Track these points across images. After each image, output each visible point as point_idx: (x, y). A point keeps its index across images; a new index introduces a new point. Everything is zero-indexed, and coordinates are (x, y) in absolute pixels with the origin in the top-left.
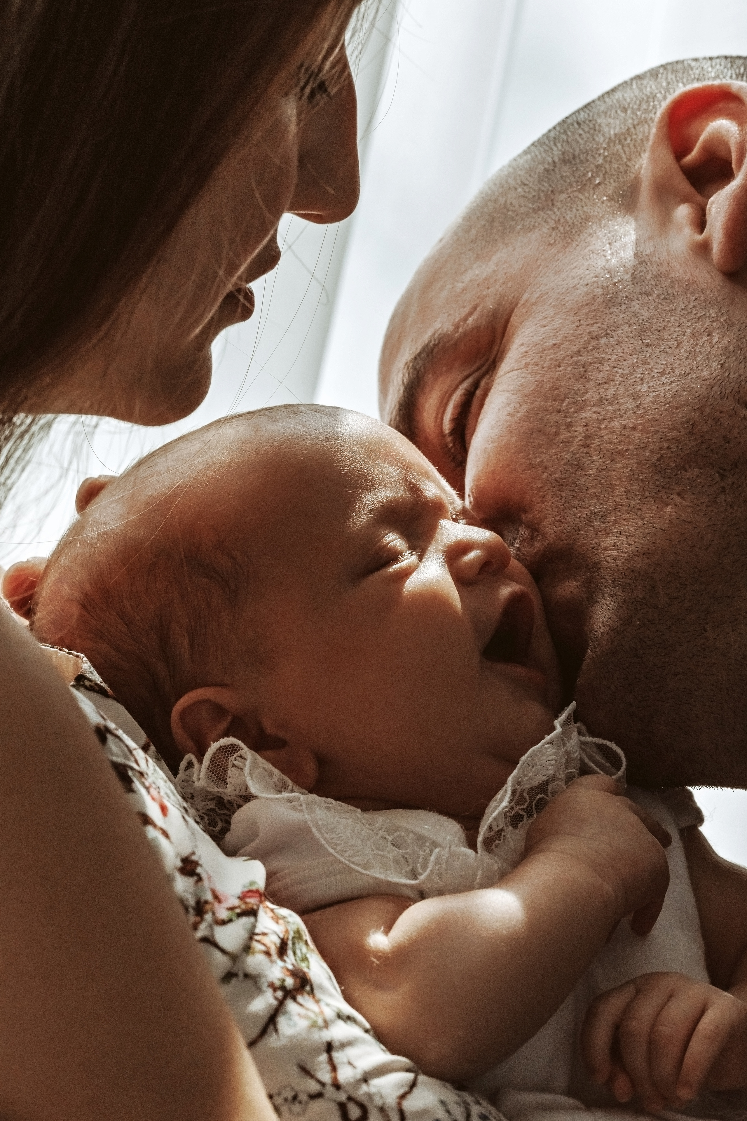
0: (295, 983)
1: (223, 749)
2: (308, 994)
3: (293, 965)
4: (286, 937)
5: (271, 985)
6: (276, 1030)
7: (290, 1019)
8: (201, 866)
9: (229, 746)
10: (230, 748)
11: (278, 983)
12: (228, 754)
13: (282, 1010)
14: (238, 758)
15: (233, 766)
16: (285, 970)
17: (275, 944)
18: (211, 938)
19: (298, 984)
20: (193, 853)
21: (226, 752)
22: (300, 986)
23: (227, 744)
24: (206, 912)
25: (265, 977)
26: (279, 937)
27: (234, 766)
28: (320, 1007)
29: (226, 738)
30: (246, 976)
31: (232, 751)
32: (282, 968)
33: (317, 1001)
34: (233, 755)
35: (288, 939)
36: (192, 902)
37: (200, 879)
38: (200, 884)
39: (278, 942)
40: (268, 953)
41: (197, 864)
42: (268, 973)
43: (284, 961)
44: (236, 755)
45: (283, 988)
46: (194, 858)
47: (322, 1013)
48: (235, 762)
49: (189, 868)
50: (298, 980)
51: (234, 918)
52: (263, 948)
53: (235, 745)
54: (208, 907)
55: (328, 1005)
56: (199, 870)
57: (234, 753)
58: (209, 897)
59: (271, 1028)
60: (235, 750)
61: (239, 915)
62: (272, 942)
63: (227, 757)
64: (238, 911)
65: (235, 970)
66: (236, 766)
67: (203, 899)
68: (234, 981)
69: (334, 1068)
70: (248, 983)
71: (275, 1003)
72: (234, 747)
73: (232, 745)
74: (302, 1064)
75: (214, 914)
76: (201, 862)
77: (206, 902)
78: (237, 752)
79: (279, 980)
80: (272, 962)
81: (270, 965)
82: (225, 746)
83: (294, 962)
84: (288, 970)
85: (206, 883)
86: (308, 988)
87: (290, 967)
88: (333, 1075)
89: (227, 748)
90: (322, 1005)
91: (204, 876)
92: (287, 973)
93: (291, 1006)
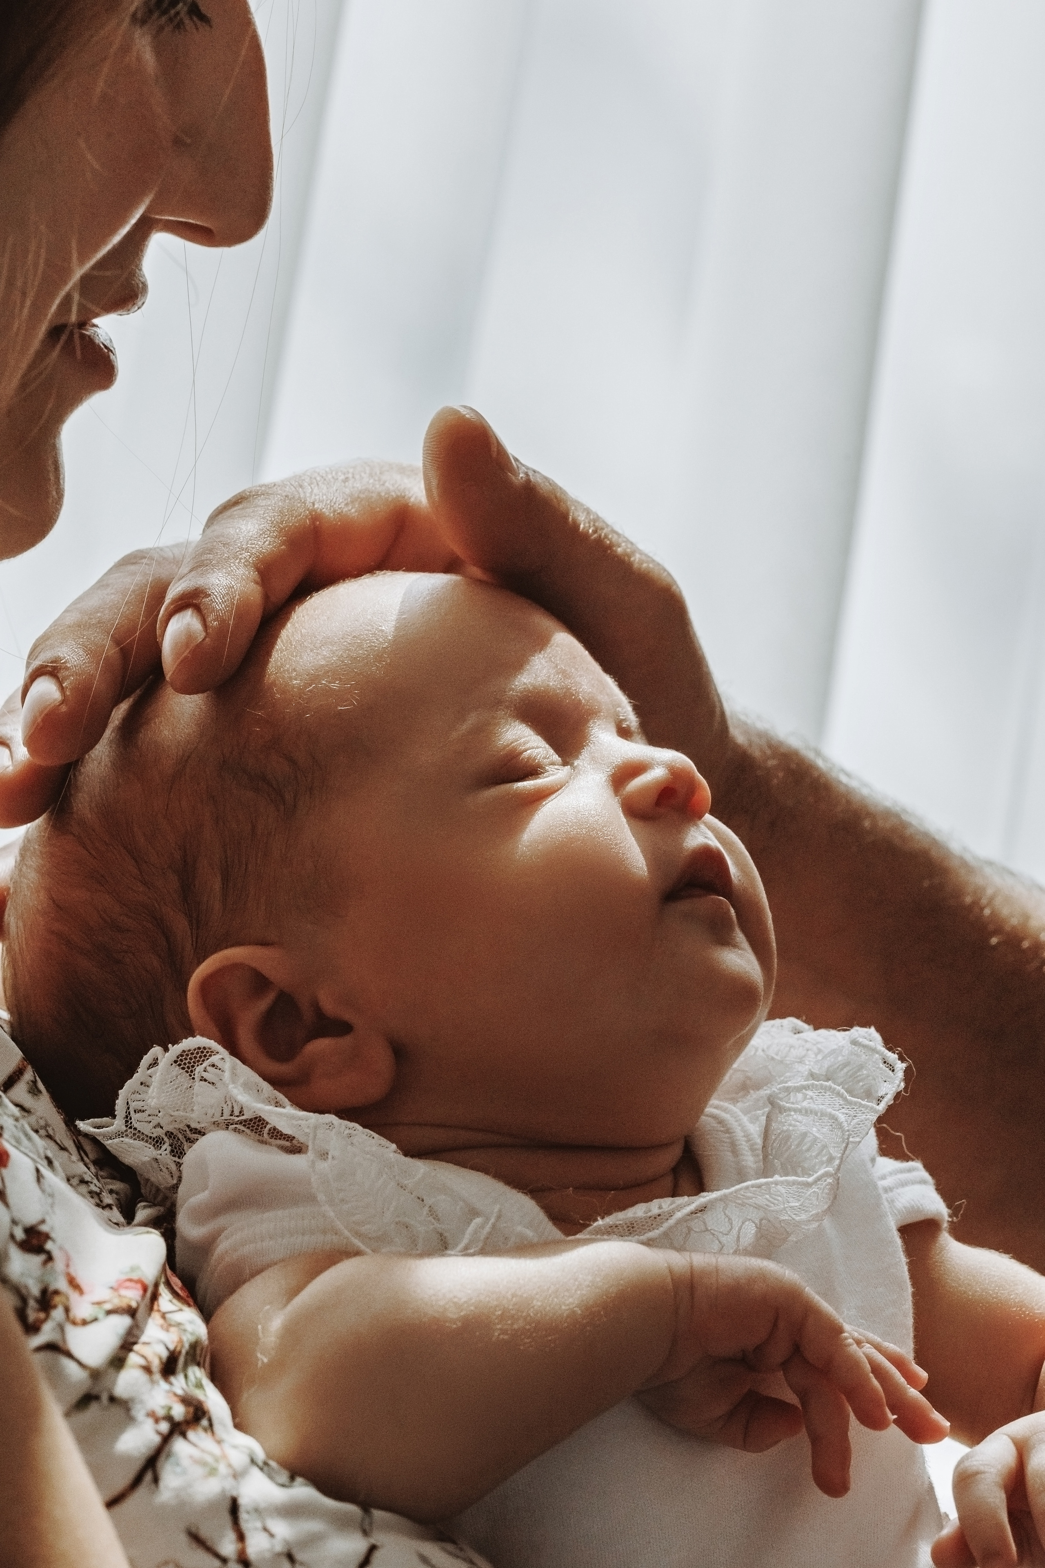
0: (187, 1413)
1: (187, 1055)
2: (205, 1430)
3: (183, 1389)
4: (178, 1349)
5: (152, 1415)
6: (156, 1480)
7: (178, 1464)
8: (53, 1240)
9: (195, 1050)
10: (197, 1053)
11: (161, 1413)
12: (194, 1062)
13: (166, 1449)
14: (209, 1069)
15: (201, 1080)
16: (171, 1395)
17: (160, 1359)
18: (61, 1344)
19: (190, 1416)
20: (43, 1221)
21: (191, 1059)
22: (194, 1417)
23: (192, 1048)
24: (55, 1307)
25: (141, 1402)
26: (167, 1348)
27: (203, 1079)
28: (222, 1449)
29: (190, 1039)
30: (112, 1399)
31: (200, 1057)
32: (168, 1392)
33: (219, 1442)
34: (201, 1064)
35: (180, 1352)
36: (35, 1290)
37: (50, 1258)
38: (50, 1265)
39: (165, 1354)
40: (147, 1369)
41: (47, 1237)
42: (145, 1397)
43: (171, 1384)
44: (206, 1064)
45: (169, 1418)
46: (44, 1228)
47: (224, 1456)
48: (205, 1075)
49: (35, 1242)
50: (191, 1410)
51: (101, 1315)
52: (142, 1362)
53: (205, 1048)
54: (57, 1299)
55: (235, 1447)
56: (49, 1246)
57: (203, 1061)
58: (61, 1284)
59: (149, 1477)
60: (205, 1056)
61: (109, 1312)
62: (155, 1354)
63: (193, 1066)
64: (108, 1307)
65: (95, 1392)
66: (205, 1080)
67: (52, 1288)
68: (94, 1407)
69: (241, 1537)
70: (115, 1410)
71: (157, 1439)
72: (202, 1052)
73: (199, 1048)
74: (193, 1530)
75: (67, 1310)
76: (53, 1235)
77: (57, 1292)
78: (208, 1059)
79: (163, 1407)
80: (153, 1382)
81: (149, 1386)
82: (189, 1050)
83: (185, 1386)
84: (175, 1395)
85: (59, 1264)
86: (205, 1422)
87: (180, 1392)
88: (240, 1546)
89: (192, 1054)
90: (226, 1446)
91: (56, 1253)
92: (175, 1399)
93: (179, 1446)
